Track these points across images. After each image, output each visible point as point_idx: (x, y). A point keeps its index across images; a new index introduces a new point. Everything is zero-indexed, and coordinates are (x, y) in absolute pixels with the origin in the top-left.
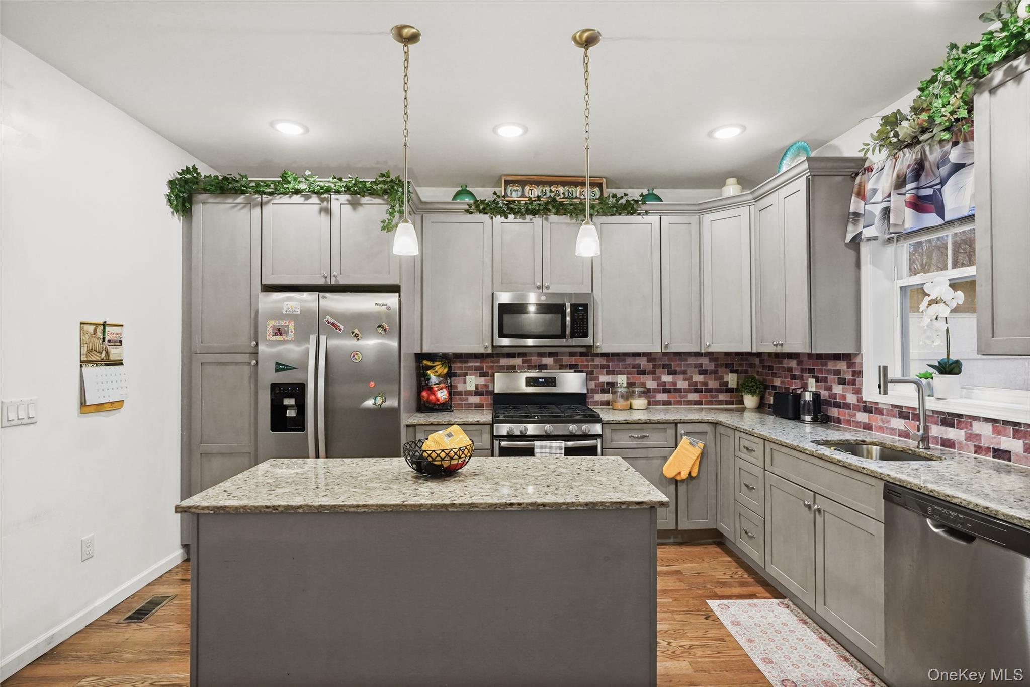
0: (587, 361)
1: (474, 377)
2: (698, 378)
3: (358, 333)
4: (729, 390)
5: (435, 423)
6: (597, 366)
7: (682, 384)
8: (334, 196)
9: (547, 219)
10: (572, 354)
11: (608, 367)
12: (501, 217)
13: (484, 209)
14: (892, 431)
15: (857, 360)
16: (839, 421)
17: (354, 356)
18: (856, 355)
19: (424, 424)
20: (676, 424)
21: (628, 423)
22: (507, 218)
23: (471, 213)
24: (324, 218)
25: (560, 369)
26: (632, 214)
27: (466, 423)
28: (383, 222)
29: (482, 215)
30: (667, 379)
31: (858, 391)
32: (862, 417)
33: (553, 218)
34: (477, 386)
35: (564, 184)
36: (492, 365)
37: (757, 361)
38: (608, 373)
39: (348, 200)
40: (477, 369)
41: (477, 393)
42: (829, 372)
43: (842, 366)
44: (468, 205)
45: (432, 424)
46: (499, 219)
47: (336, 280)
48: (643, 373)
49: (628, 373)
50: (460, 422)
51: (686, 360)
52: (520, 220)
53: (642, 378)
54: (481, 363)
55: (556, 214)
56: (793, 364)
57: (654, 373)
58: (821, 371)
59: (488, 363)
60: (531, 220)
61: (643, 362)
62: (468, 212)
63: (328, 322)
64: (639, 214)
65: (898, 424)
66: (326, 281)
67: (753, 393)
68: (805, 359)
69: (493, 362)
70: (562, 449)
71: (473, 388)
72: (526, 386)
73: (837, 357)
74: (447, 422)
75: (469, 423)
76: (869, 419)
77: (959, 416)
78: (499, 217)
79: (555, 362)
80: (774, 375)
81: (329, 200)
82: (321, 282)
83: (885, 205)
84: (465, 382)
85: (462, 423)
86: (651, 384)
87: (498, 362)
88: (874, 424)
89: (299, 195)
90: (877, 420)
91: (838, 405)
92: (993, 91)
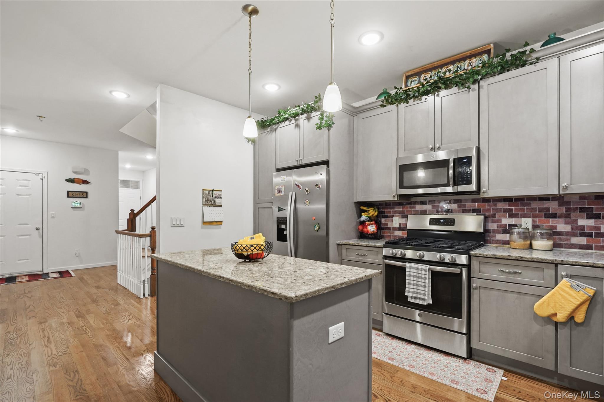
0: (489, 205)
1: (398, 218)
3: (308, 190)
5: (351, 244)
6: (499, 210)
8: (301, 116)
9: (438, 95)
10: (474, 201)
11: (511, 210)
12: (404, 103)
17: (306, 203)
19: (345, 244)
20: (556, 265)
21: (496, 258)
22: (408, 102)
23: (385, 106)
24: (297, 130)
25: (463, 212)
26: (523, 66)
27: (367, 245)
28: (317, 124)
30: (586, 223)
33: (443, 93)
34: (400, 224)
35: (453, 63)
36: (410, 210)
38: (511, 216)
39: (306, 117)
40: (400, 212)
41: (400, 229)
44: (382, 101)
45: (349, 245)
46: (402, 105)
48: (554, 216)
49: (534, 216)
50: (364, 244)
52: (418, 102)
53: (552, 222)
54: (403, 208)
55: (446, 88)
57: (567, 216)
59: (407, 208)
60: (426, 99)
61: (553, 206)
62: (382, 106)
63: (296, 185)
64: (531, 64)
66: (297, 163)
69: (411, 208)
70: (426, 271)
71: (398, 226)
72: (430, 224)
74: (357, 244)
75: (370, 246)
79: (459, 207)
81: (298, 120)
84: (392, 222)
85: (366, 245)
86: (562, 227)
87: (415, 208)
89: (288, 121)
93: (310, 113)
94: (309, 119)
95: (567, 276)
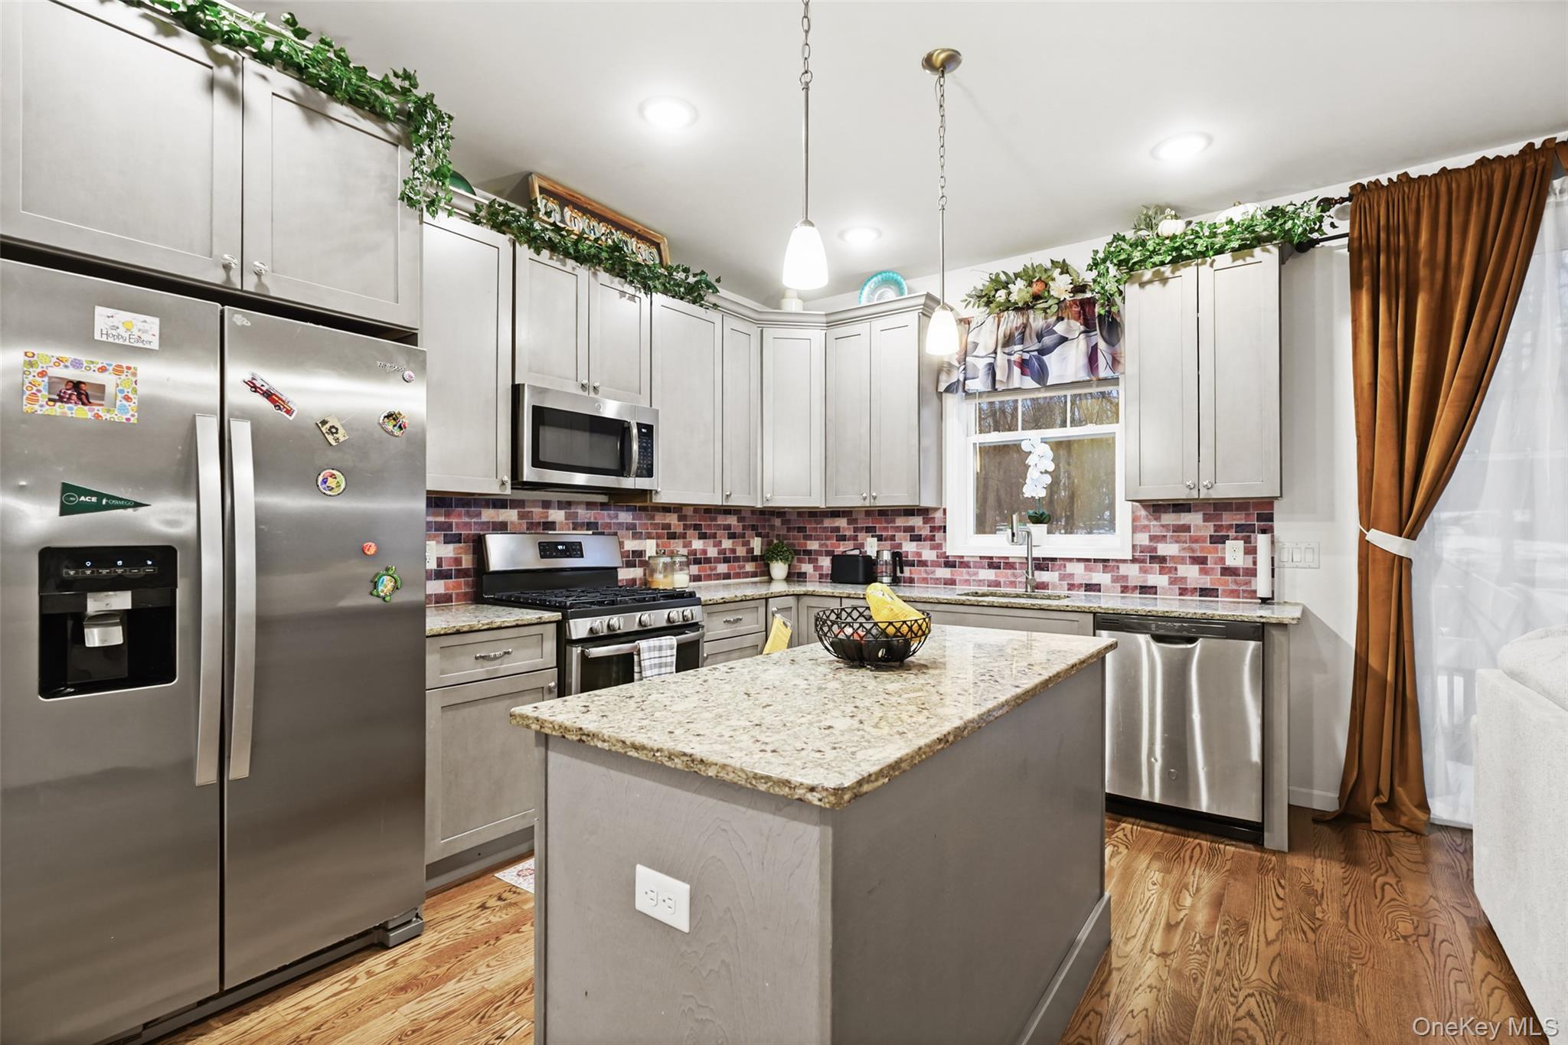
1: (434, 542)
2: (727, 544)
3: (337, 424)
4: (754, 559)
5: (465, 629)
6: (621, 526)
7: (712, 552)
8: (252, 65)
11: (635, 526)
12: (529, 248)
13: (504, 223)
14: (980, 582)
15: (938, 515)
16: (911, 581)
17: (325, 481)
18: (936, 509)
19: (442, 632)
20: (767, 599)
21: (725, 602)
22: (537, 253)
23: (478, 223)
24: (222, 111)
25: (574, 529)
27: (520, 623)
28: (402, 185)
29: (494, 233)
30: (697, 544)
31: (939, 546)
32: (944, 573)
33: (604, 276)
34: (440, 561)
35: (617, 226)
36: (467, 520)
37: (777, 522)
38: (635, 537)
39: (293, 93)
40: (440, 527)
41: (440, 574)
42: (898, 529)
43: (917, 521)
44: (476, 205)
45: (458, 632)
46: (524, 251)
47: (260, 284)
48: (674, 536)
49: (658, 537)
50: (510, 622)
51: (714, 519)
52: (558, 265)
53: (672, 544)
54: (447, 515)
56: (842, 523)
57: (685, 536)
58: (886, 529)
59: (459, 515)
60: (574, 269)
62: (475, 219)
63: (254, 388)
64: (701, 306)
65: (989, 574)
66: (228, 278)
68: (863, 515)
69: (468, 514)
72: (539, 556)
73: (910, 512)
74: (488, 624)
75: (526, 623)
76: (952, 574)
77: (1054, 560)
78: (526, 246)
80: (808, 538)
82: (214, 277)
83: (991, 360)
85: (514, 624)
86: (684, 553)
87: (479, 515)
88: (958, 578)
90: (961, 574)
91: (912, 564)
92: (1142, 285)
93: (323, 95)
94: (313, 113)
95: (779, 610)
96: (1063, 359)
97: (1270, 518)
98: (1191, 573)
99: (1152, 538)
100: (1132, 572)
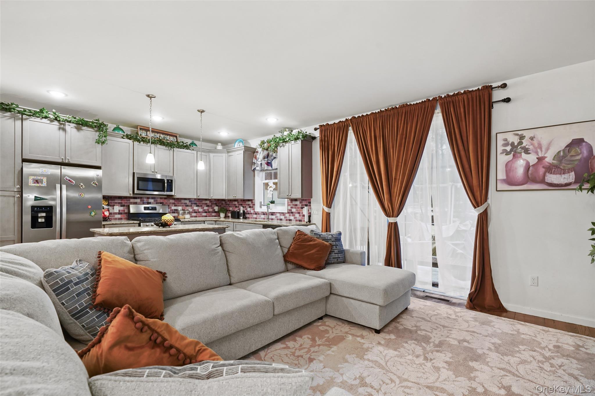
0: (167, 201)
1: (117, 207)
2: (206, 208)
3: (83, 185)
4: (216, 212)
6: (170, 203)
7: (201, 210)
8: (67, 124)
9: (156, 146)
10: (161, 198)
11: (175, 203)
13: (130, 138)
14: (261, 218)
15: (254, 201)
16: (249, 218)
17: (80, 195)
18: (253, 200)
20: (204, 221)
22: (140, 143)
23: (124, 138)
24: (62, 132)
25: (157, 204)
26: (188, 149)
28: (97, 140)
29: (128, 140)
30: (196, 208)
31: (254, 209)
32: (255, 216)
33: (159, 146)
34: (119, 211)
35: (163, 134)
37: (224, 203)
38: (175, 206)
39: (75, 127)
40: (119, 203)
41: (119, 213)
42: (246, 205)
43: (250, 203)
44: (123, 135)
46: (136, 143)
47: (69, 161)
48: (188, 206)
49: (182, 206)
51: (202, 202)
52: (146, 145)
53: (188, 208)
54: (121, 201)
55: (160, 145)
56: (236, 203)
57: (191, 206)
58: (244, 205)
59: (124, 201)
60: (151, 145)
61: (187, 202)
62: (122, 138)
63: (67, 179)
64: (190, 150)
65: (263, 216)
66: (63, 161)
67: (223, 212)
68: (240, 201)
69: (127, 201)
71: (118, 211)
72: (144, 210)
73: (249, 200)
76: (257, 216)
77: (274, 213)
78: (136, 142)
79: (154, 201)
80: (230, 207)
81: (64, 125)
82: (60, 161)
83: (261, 162)
84: (113, 209)
86: (191, 210)
87: (130, 200)
88: (257, 217)
89: (47, 119)
90: (258, 216)
91: (249, 214)
92: (280, 147)
93: (81, 126)
94: (78, 129)
96: (275, 163)
97: (310, 203)
98: (297, 215)
99: (291, 207)
100: (287, 215)
